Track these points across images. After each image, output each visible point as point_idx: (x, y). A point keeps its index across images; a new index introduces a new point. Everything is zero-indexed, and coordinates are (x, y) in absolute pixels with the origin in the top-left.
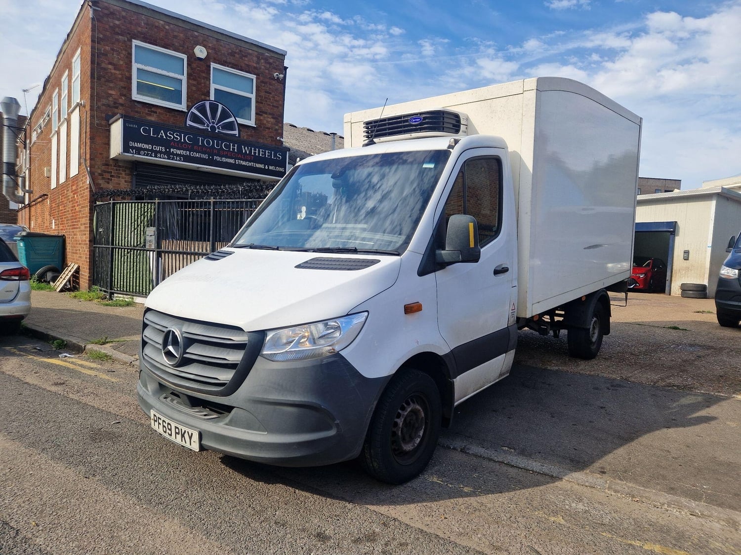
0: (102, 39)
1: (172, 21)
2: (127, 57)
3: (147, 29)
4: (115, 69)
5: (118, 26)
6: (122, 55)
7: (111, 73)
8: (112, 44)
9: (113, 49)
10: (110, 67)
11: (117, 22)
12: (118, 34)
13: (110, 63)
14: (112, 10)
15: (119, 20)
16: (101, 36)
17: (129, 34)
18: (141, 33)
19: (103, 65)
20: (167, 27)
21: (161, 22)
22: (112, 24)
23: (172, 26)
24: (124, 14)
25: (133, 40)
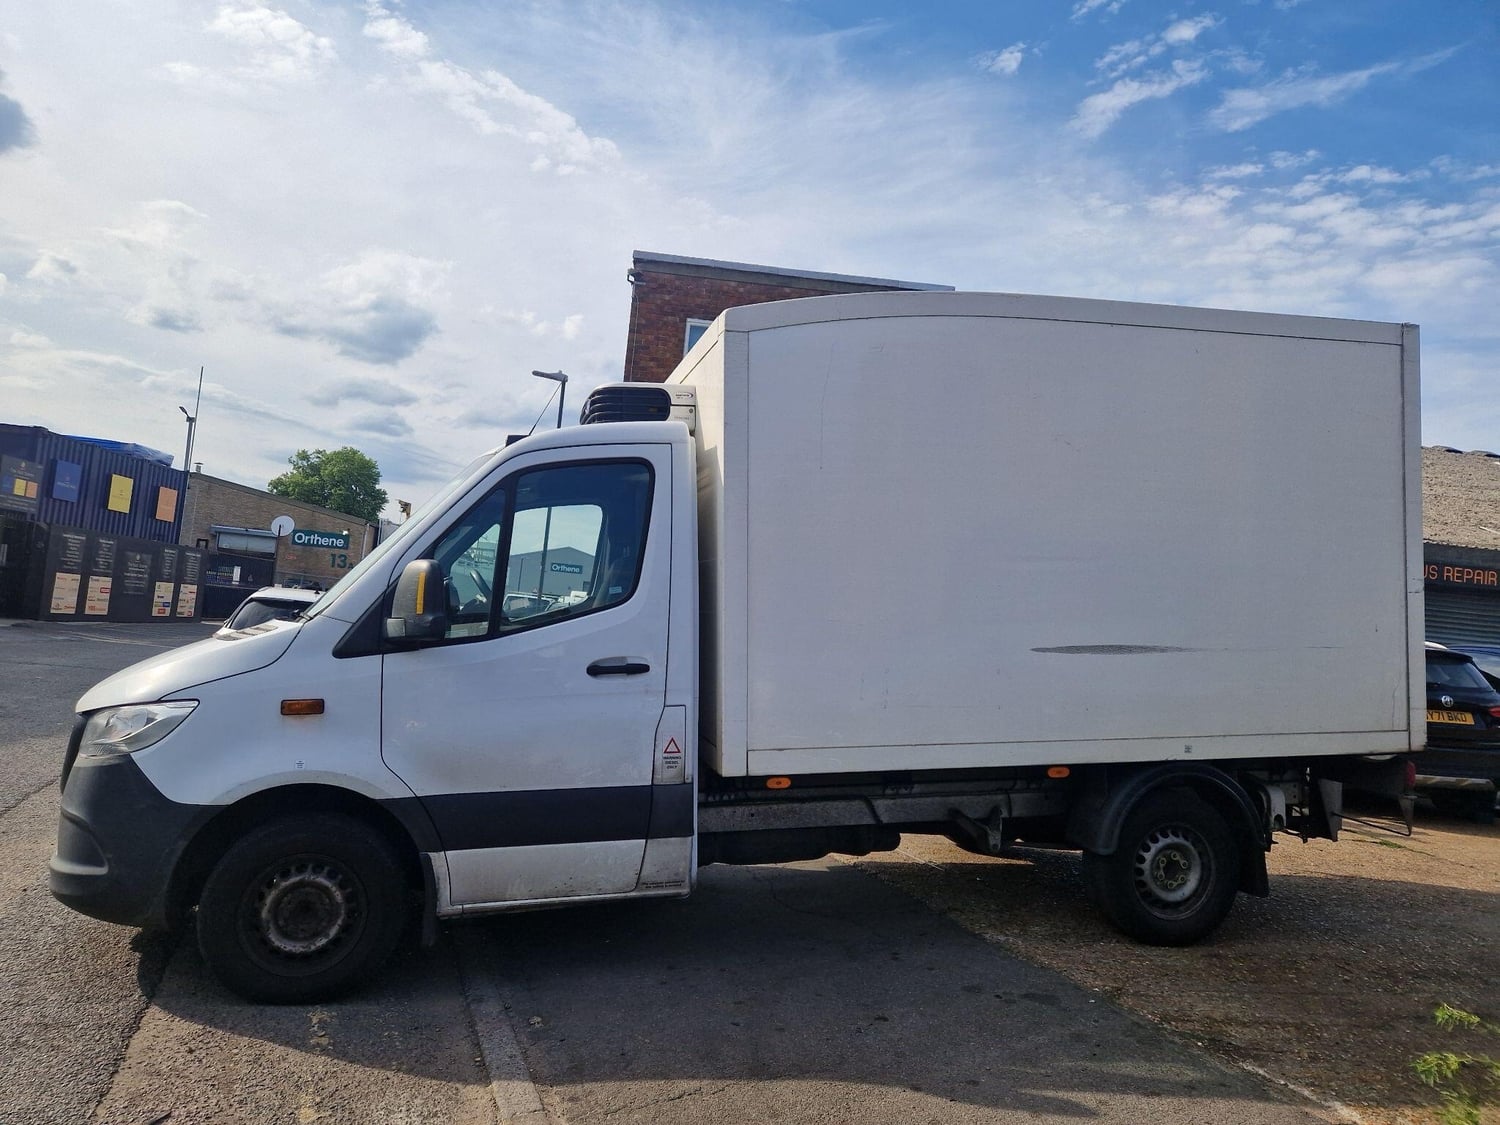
0: (644, 326)
1: (750, 279)
2: (677, 346)
3: (710, 297)
4: (658, 366)
5: (668, 303)
6: (671, 345)
7: (652, 372)
8: (658, 330)
9: (658, 339)
10: (652, 364)
11: (667, 298)
12: (666, 314)
13: (652, 360)
14: (661, 282)
15: (670, 293)
16: (644, 322)
17: (683, 311)
18: (700, 306)
19: (642, 364)
20: (741, 290)
21: (733, 284)
22: (659, 302)
23: (749, 287)
24: (677, 283)
25: (689, 320)
